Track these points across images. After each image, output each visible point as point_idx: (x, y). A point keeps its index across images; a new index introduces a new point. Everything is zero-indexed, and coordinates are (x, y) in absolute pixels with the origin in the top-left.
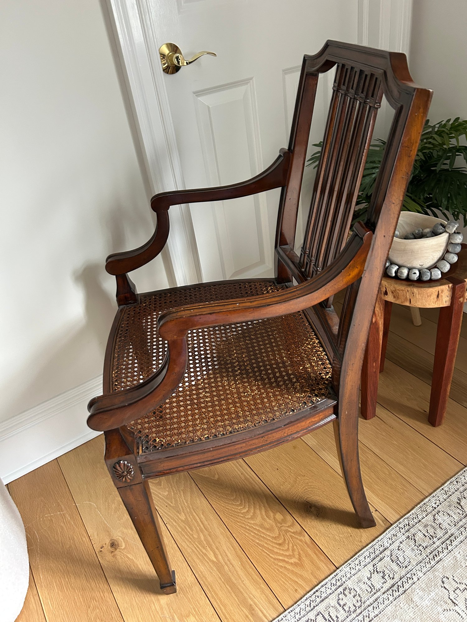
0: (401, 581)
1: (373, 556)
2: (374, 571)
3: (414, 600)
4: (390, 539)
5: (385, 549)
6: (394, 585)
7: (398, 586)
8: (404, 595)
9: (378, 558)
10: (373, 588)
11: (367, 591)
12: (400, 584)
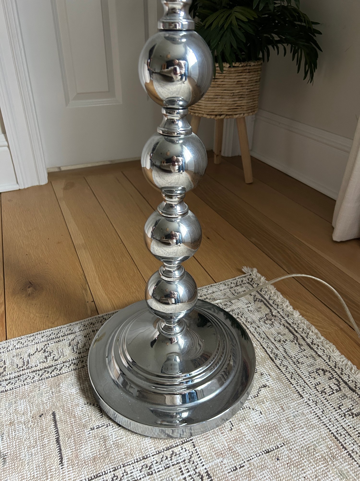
0: (62, 364)
1: (53, 336)
2: (42, 349)
3: (61, 385)
4: (84, 326)
5: (72, 333)
6: (52, 366)
7: (55, 368)
8: (53, 379)
9: (57, 340)
10: (26, 364)
11: (17, 365)
12: (59, 367)
